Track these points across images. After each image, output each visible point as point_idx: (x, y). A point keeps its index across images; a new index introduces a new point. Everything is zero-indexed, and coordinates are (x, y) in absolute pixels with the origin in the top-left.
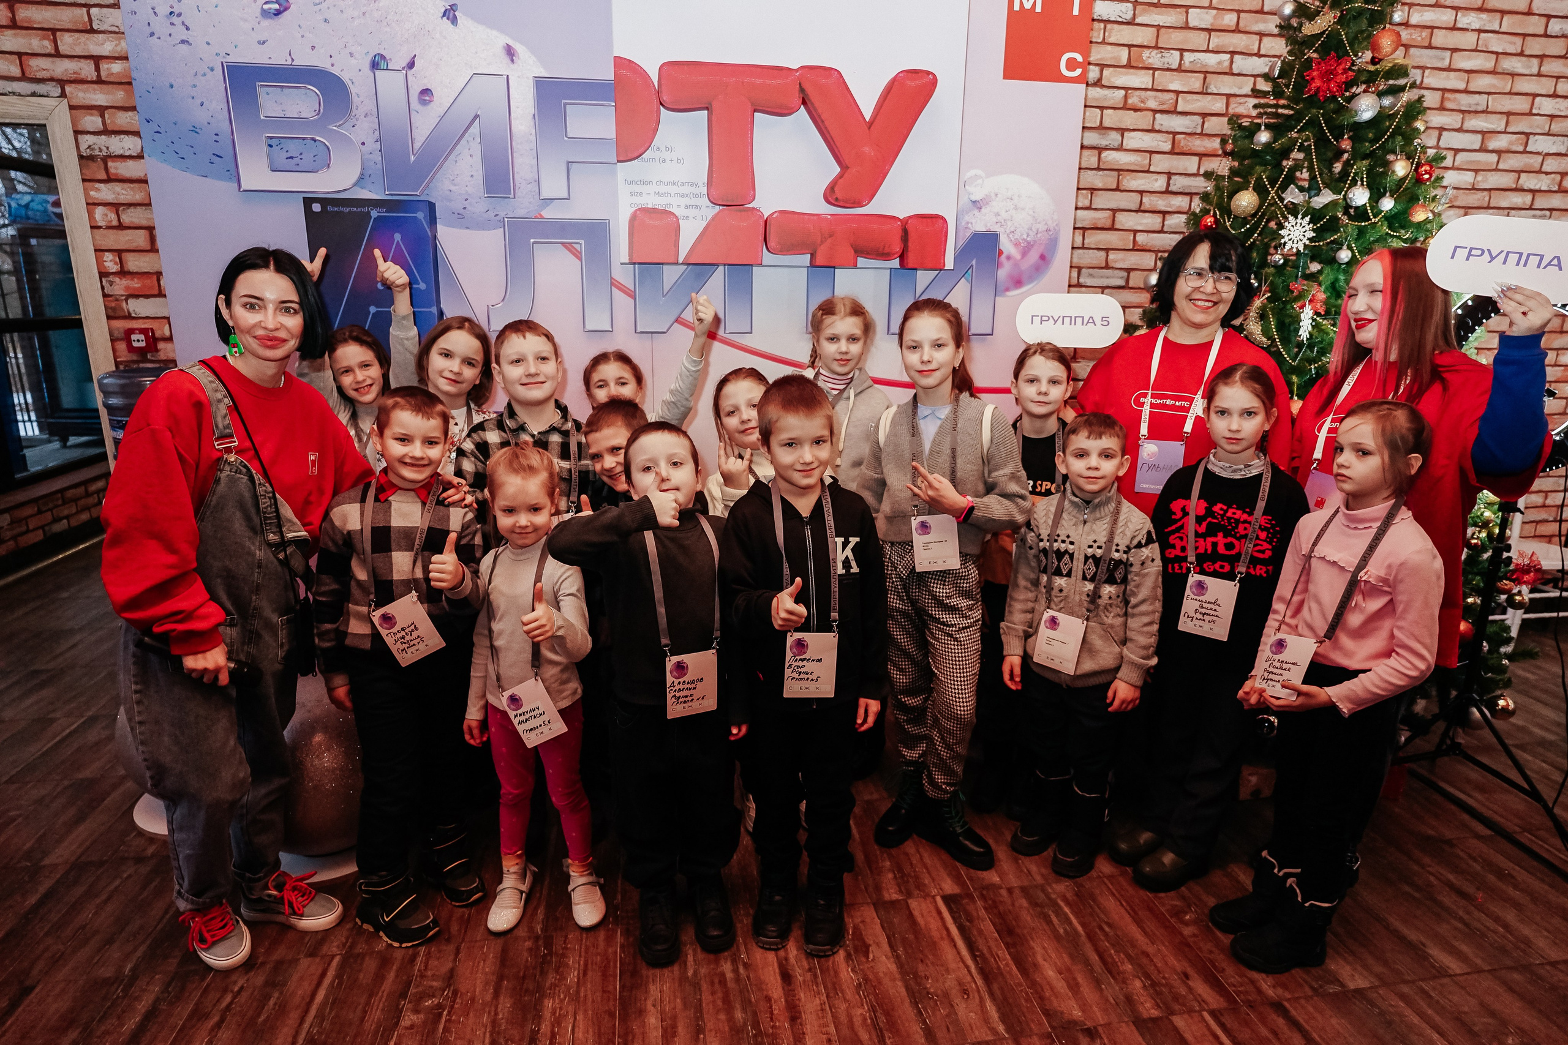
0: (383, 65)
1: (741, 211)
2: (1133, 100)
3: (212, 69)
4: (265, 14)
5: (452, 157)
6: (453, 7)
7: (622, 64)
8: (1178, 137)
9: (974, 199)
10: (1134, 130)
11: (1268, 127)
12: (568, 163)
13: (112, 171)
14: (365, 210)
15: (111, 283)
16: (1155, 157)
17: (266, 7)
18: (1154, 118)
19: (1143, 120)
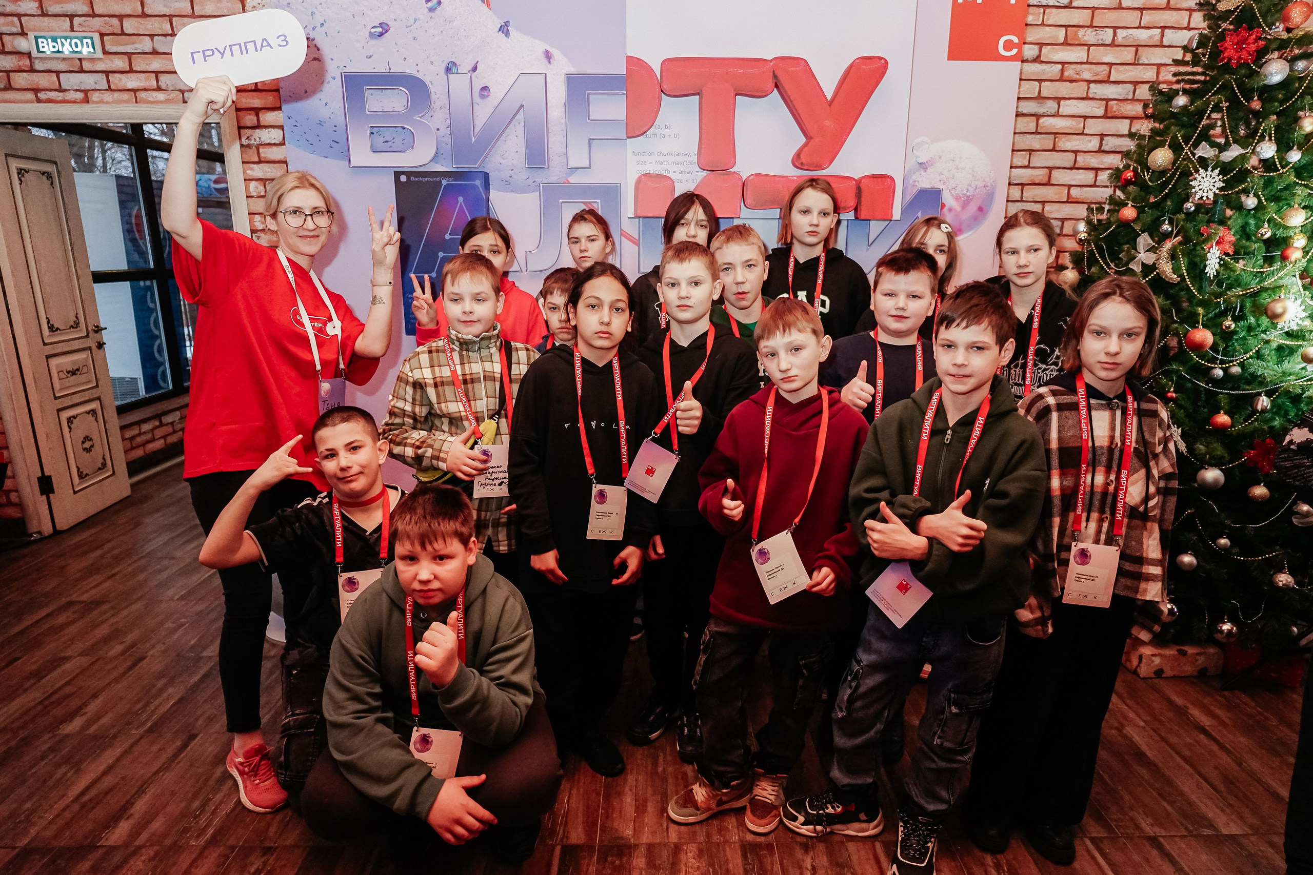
0: (454, 70)
1: (724, 175)
2: (1070, 72)
3: (334, 78)
4: (372, 35)
5: (503, 138)
6: (507, 24)
7: (633, 62)
8: (1110, 103)
9: (920, 161)
10: (1070, 99)
11: (1185, 92)
12: (590, 140)
13: (262, 155)
14: (438, 179)
15: (258, 238)
16: (1089, 121)
17: (373, 30)
18: (1089, 88)
19: (1079, 89)
